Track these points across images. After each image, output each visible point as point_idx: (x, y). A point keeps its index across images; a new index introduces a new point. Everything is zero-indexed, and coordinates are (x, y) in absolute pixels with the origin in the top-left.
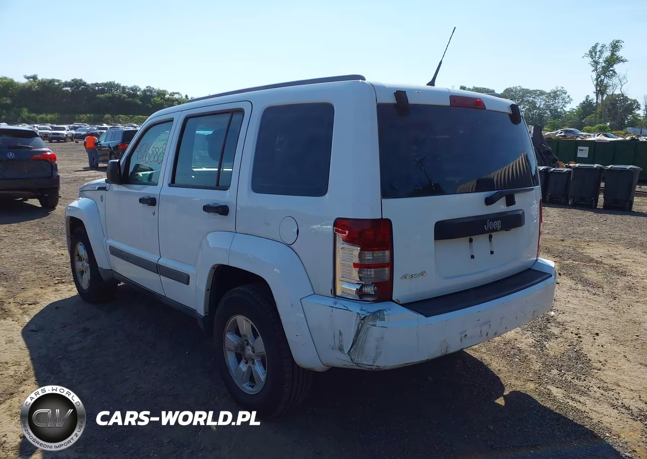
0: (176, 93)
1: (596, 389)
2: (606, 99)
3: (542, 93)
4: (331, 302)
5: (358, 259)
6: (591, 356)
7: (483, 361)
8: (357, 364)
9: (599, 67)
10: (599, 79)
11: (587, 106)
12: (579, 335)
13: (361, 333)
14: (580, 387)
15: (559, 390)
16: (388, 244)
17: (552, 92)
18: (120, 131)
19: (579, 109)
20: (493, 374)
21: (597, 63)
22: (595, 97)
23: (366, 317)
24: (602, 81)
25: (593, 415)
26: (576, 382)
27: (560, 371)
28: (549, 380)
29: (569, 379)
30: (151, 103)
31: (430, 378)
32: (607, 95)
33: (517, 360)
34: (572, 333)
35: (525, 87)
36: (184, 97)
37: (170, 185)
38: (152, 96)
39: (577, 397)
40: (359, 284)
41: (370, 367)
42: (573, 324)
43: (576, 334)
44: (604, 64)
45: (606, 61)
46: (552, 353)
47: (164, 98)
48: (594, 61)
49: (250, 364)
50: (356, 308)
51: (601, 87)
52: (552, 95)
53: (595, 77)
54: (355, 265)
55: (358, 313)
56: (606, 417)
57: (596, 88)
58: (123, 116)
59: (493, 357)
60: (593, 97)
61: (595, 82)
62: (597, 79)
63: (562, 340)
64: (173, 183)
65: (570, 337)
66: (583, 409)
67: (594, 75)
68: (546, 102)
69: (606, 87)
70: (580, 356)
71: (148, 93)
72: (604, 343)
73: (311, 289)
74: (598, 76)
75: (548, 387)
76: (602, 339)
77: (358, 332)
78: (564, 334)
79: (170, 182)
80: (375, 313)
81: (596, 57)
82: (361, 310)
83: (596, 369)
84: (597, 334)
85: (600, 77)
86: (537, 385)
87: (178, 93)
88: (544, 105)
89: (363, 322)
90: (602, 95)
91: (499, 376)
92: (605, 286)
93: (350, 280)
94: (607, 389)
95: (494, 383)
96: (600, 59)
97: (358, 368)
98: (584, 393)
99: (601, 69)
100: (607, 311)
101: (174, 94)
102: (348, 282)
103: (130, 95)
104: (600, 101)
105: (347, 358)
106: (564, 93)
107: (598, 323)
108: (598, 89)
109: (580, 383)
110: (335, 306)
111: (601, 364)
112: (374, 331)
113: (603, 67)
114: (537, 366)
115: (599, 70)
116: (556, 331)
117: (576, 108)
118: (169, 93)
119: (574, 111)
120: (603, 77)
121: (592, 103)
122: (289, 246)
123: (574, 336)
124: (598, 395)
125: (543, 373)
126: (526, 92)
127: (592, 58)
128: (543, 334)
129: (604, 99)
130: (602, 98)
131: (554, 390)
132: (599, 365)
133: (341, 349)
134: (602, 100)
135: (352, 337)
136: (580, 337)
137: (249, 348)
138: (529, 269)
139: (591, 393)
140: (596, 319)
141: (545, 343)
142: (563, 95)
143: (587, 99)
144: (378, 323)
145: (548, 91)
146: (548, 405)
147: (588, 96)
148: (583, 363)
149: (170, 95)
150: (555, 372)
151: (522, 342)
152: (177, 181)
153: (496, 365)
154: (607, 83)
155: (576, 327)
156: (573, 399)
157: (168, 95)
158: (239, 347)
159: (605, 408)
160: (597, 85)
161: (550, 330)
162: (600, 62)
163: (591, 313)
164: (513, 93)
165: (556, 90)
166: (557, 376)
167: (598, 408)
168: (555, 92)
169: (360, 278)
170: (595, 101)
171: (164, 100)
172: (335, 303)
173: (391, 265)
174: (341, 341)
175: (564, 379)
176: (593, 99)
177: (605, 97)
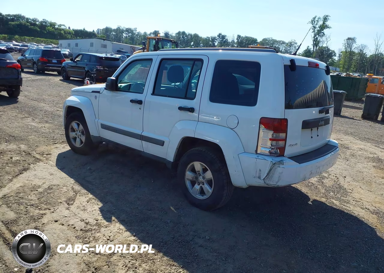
0: (62, 25)
1: (352, 201)
2: (318, 49)
3: (284, 43)
4: (256, 156)
5: (271, 137)
6: (345, 186)
7: (298, 188)
8: (267, 184)
9: (316, 30)
10: (315, 38)
11: (308, 52)
12: (337, 177)
13: (272, 170)
14: (345, 200)
15: (337, 201)
16: (285, 131)
17: (289, 43)
18: (41, 50)
19: (303, 54)
20: (305, 195)
21: (315, 27)
22: (313, 47)
23: (275, 163)
24: (317, 38)
25: (355, 212)
26: (342, 198)
27: (334, 193)
28: (331, 197)
29: (339, 197)
30: (46, 31)
31: (277, 195)
32: (319, 47)
33: (313, 188)
34: (334, 176)
35: (274, 38)
36: (68, 28)
37: (152, 94)
38: (46, 26)
39: (345, 204)
40: (270, 148)
41: (274, 186)
42: (333, 172)
43: (336, 177)
44: (319, 29)
45: (320, 27)
46: (328, 185)
47: (54, 28)
48: (314, 27)
49: (201, 185)
50: (270, 159)
51: (316, 42)
52: (289, 44)
53: (313, 36)
54: (270, 139)
55: (271, 161)
56: (360, 213)
57: (313, 42)
58: (27, 37)
59: (302, 187)
60: (311, 47)
61: (313, 39)
62: (314, 37)
63: (330, 179)
64: (153, 94)
65: (333, 178)
66: (350, 209)
67: (313, 35)
68: (286, 48)
69: (319, 42)
70: (340, 187)
71: (44, 24)
72: (349, 181)
73: (243, 150)
74: (315, 35)
75: (331, 200)
76: (348, 179)
77: (270, 170)
78: (330, 176)
79: (152, 93)
80: (280, 161)
81: (315, 24)
82: (273, 160)
83: (349, 192)
84: (345, 177)
85: (316, 36)
86: (326, 199)
87: (64, 25)
88: (284, 50)
89: (274, 165)
90: (317, 46)
91: (308, 195)
92: (341, 154)
93: (266, 147)
94: (357, 201)
95: (306, 198)
96: (317, 26)
97: (267, 186)
98: (348, 203)
99: (317, 31)
100: (346, 166)
101: (60, 25)
102: (265, 147)
103: (32, 24)
104: (315, 50)
105: (263, 182)
106: (295, 43)
107: (344, 172)
108: (314, 43)
109: (345, 198)
110: (258, 158)
111: (351, 190)
112: (279, 170)
113: (318, 30)
114: (323, 191)
115: (315, 32)
116: (326, 175)
117: (301, 53)
118: (58, 24)
119: (301, 54)
120: (317, 36)
121: (310, 50)
122: (232, 129)
123: (335, 178)
124: (354, 204)
125: (327, 194)
126: (275, 41)
127: (313, 25)
128: (321, 176)
129: (317, 49)
130: (316, 48)
131: (335, 202)
132: (350, 191)
133: (259, 178)
134: (316, 50)
135: (267, 172)
136: (338, 178)
137: (201, 177)
138: (327, 144)
139: (351, 203)
140: (342, 170)
141: (323, 180)
142: (295, 45)
143: (308, 48)
144: (281, 166)
145: (287, 42)
146: (335, 207)
147: (308, 46)
148: (343, 190)
149: (59, 26)
150: (332, 193)
151: (312, 180)
152: (155, 92)
153: (304, 190)
154: (319, 40)
155: (334, 174)
156: (344, 205)
157: (57, 26)
158: (195, 177)
159: (358, 209)
160: (314, 40)
161: (323, 175)
162: (317, 27)
163: (339, 167)
164: (267, 42)
165: (291, 41)
166: (334, 196)
167: (356, 209)
168: (291, 43)
169: (271, 145)
170: (312, 50)
171: (55, 29)
172: (258, 157)
173: (285, 140)
174: (260, 174)
175: (337, 197)
176: (311, 49)
177: (318, 48)
